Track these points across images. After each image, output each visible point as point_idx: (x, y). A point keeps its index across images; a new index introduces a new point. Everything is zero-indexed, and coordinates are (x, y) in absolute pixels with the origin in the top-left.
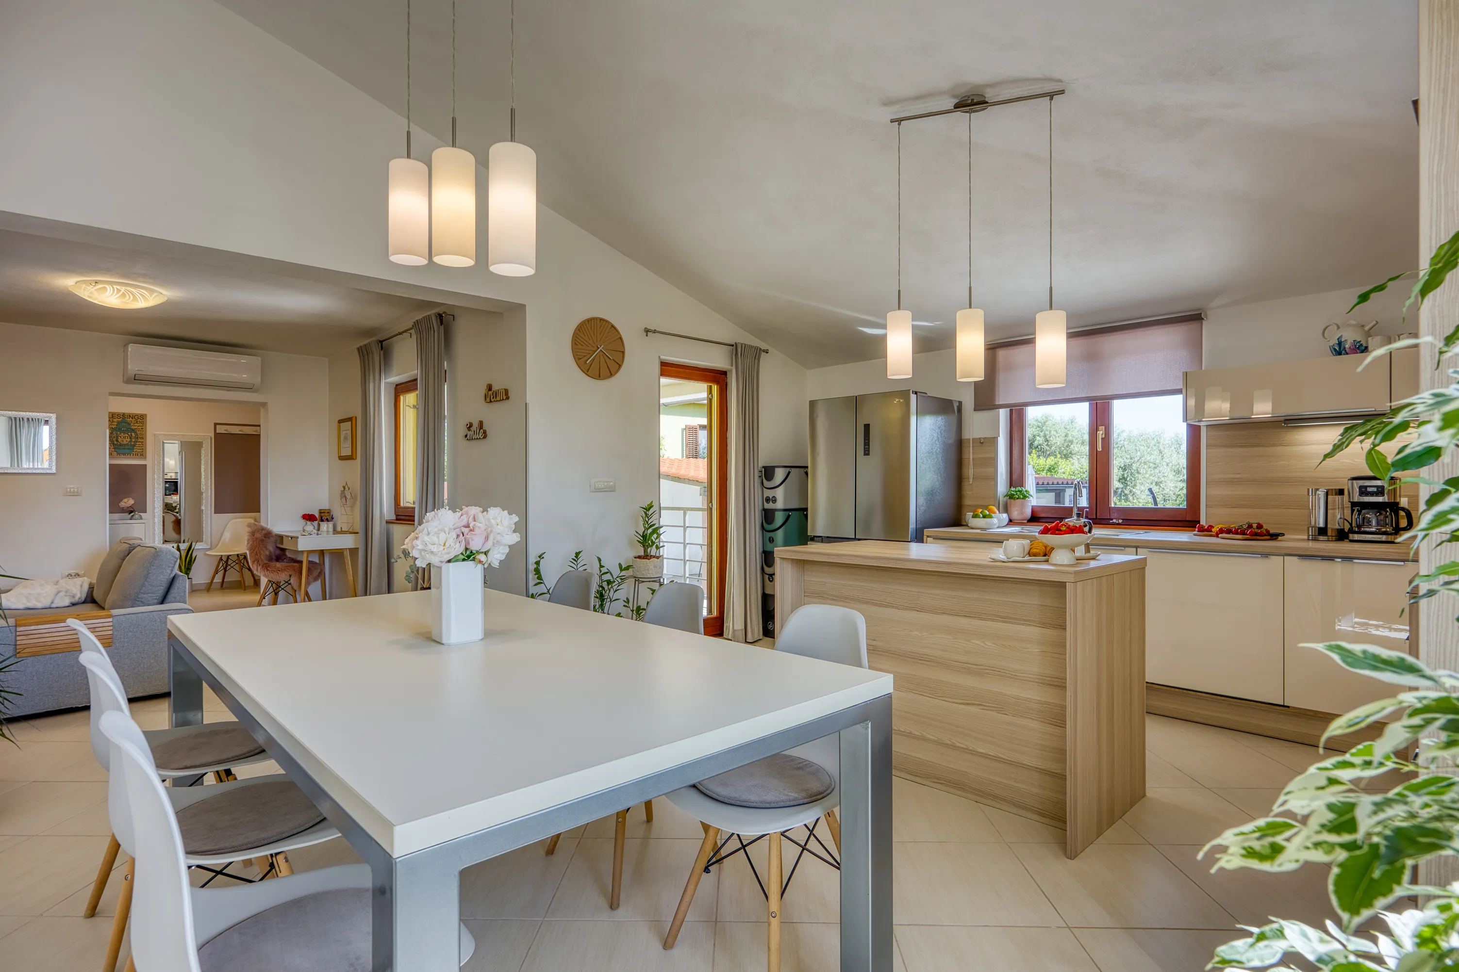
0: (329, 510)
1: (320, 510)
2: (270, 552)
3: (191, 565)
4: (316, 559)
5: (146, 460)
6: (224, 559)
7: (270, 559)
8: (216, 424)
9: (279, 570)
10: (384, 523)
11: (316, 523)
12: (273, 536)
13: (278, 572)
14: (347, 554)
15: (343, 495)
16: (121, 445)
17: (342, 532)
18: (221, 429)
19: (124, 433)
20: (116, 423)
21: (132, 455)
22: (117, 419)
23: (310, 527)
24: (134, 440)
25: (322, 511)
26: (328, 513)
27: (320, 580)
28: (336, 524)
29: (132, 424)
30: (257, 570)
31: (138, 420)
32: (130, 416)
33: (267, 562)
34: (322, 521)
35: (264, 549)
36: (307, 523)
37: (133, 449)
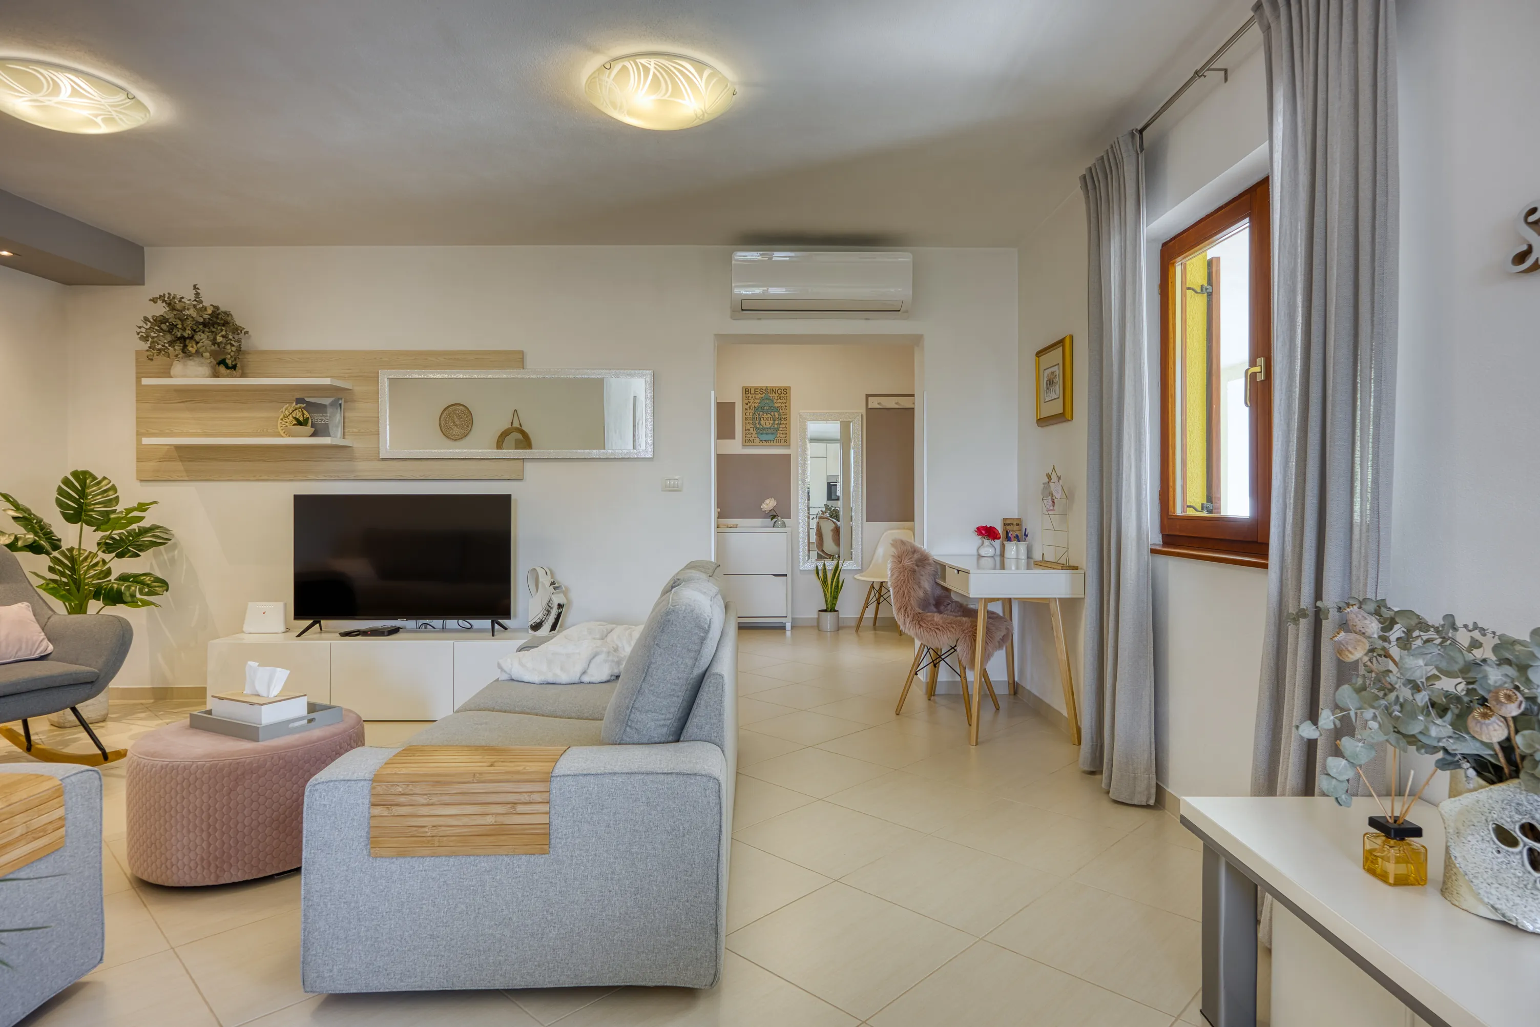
0: (1020, 519)
1: (1005, 519)
2: (925, 593)
3: (837, 592)
4: (997, 608)
5: (789, 448)
6: (877, 587)
7: (925, 604)
8: (868, 396)
9: (937, 628)
10: (1146, 552)
11: (997, 543)
12: (929, 564)
13: (936, 631)
14: (1056, 609)
15: (1047, 493)
16: (764, 429)
17: (1043, 564)
18: (874, 403)
19: (767, 413)
20: (759, 401)
21: (775, 441)
22: (760, 395)
23: (989, 548)
24: (777, 422)
25: (1008, 522)
26: (1018, 525)
27: (1004, 648)
28: (1032, 546)
29: (775, 401)
30: (905, 624)
31: (781, 395)
32: (773, 390)
33: (920, 611)
34: (1008, 539)
35: (916, 587)
36: (983, 543)
37: (776, 434)
